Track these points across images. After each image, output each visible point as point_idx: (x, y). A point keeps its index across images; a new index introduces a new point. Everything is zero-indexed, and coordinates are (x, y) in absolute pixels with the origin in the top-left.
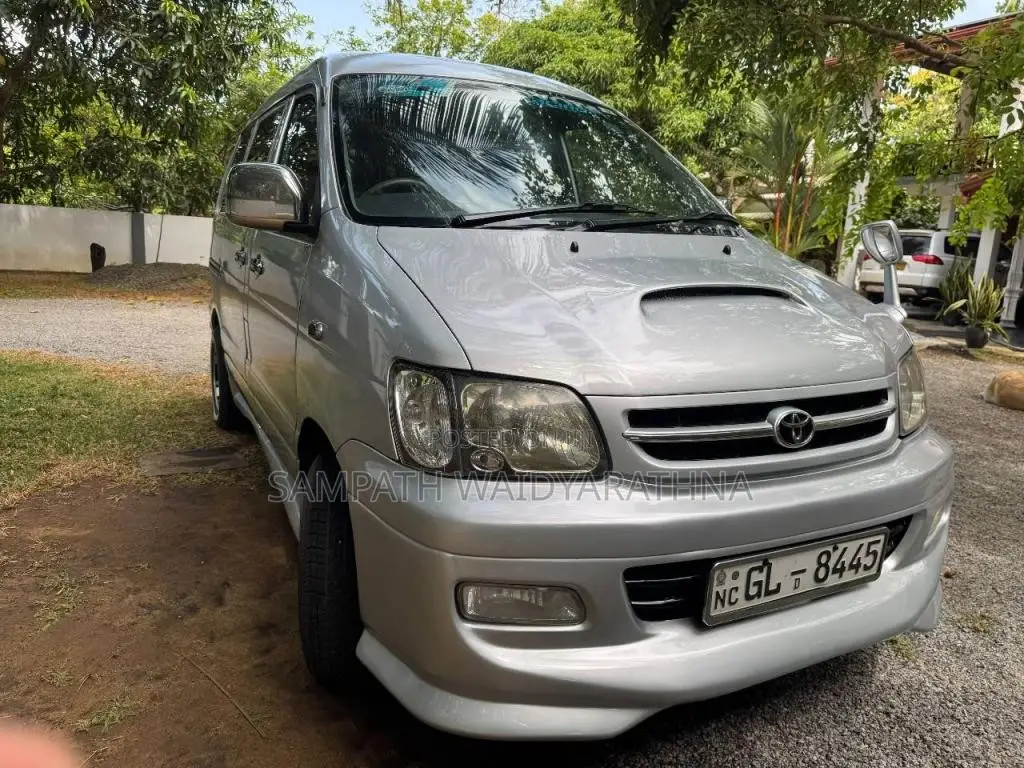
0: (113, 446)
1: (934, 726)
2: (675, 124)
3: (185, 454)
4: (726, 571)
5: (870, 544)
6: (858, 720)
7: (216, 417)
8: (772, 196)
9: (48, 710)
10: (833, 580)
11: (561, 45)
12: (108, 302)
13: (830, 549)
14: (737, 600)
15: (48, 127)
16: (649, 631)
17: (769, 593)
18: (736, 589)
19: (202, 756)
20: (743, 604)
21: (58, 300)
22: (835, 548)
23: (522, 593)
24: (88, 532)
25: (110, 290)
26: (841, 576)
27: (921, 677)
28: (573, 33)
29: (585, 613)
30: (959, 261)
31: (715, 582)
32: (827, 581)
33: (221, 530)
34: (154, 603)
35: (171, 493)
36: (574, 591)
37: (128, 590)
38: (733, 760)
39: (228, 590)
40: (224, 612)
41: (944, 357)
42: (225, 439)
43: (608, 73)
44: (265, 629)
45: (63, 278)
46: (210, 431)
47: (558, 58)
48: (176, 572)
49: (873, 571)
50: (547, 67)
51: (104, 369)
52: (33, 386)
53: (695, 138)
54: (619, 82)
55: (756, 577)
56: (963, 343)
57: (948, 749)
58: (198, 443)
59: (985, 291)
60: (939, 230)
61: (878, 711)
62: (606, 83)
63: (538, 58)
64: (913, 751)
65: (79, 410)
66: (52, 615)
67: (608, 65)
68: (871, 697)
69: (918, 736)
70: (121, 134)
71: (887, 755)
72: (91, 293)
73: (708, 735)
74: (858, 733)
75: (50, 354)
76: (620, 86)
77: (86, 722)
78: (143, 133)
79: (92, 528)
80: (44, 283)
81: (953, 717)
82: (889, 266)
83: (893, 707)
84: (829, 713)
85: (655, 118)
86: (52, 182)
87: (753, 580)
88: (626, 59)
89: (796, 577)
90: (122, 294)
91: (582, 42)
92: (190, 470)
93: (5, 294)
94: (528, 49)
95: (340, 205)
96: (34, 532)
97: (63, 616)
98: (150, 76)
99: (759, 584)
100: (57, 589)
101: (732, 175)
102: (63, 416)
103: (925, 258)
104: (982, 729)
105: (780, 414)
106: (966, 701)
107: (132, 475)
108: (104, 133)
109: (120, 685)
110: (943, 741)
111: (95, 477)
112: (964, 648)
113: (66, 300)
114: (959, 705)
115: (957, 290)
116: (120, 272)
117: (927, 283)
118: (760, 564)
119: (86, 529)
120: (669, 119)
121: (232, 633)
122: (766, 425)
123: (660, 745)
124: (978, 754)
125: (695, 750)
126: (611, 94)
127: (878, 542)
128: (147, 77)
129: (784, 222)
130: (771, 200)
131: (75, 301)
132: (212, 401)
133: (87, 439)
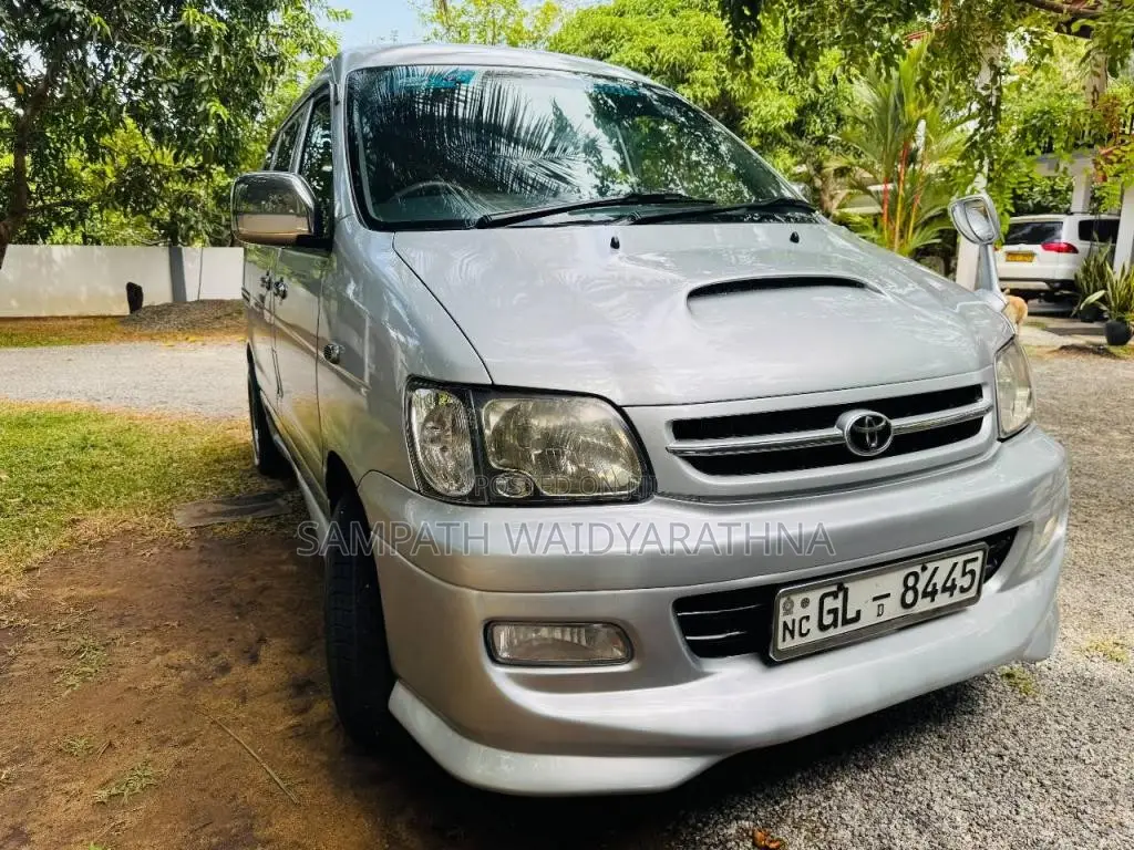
0: (145, 498)
1: (1055, 768)
2: (763, 113)
3: (222, 502)
4: (794, 598)
5: (966, 562)
6: (964, 766)
7: (257, 461)
8: (880, 187)
9: (65, 781)
10: (924, 605)
11: (628, 31)
12: (146, 344)
13: (917, 569)
14: (809, 630)
15: (74, 160)
16: (706, 670)
17: (846, 622)
18: (807, 618)
19: (228, 826)
20: (816, 635)
21: (93, 345)
22: (924, 569)
23: (563, 632)
24: (115, 590)
25: (148, 331)
26: (933, 600)
27: (1041, 714)
28: (643, 16)
29: (633, 650)
30: (1096, 248)
31: (781, 611)
32: (916, 607)
33: (260, 583)
34: (183, 663)
35: (207, 545)
36: (619, 627)
37: (156, 652)
38: (820, 813)
39: (264, 647)
40: (259, 670)
41: (1080, 357)
42: (266, 486)
43: (684, 59)
44: (300, 687)
45: (100, 323)
46: (251, 477)
47: (627, 45)
48: (208, 630)
49: (972, 593)
50: (615, 57)
51: (139, 415)
52: (63, 438)
53: (788, 128)
54: (697, 69)
55: (830, 603)
56: (1102, 340)
57: (1070, 793)
58: (238, 491)
59: (1126, 280)
60: (1072, 214)
61: (989, 754)
62: (683, 71)
63: (605, 48)
64: (1029, 797)
65: (110, 461)
66: (72, 680)
67: (684, 51)
68: (982, 738)
69: (1034, 780)
70: (153, 161)
71: (999, 803)
72: (128, 336)
73: (792, 787)
74: (965, 779)
75: (82, 403)
76: (699, 74)
77: (105, 793)
78: (176, 159)
79: (120, 586)
80: (79, 328)
81: (1076, 757)
82: (986, 246)
83: (1006, 748)
84: (932, 757)
85: (740, 107)
86: (82, 219)
87: (826, 609)
88: (704, 43)
89: (879, 602)
90: (161, 335)
91: (654, 28)
92: (228, 520)
93: (38, 343)
94: (593, 38)
95: (354, 212)
96: (58, 592)
97: (84, 681)
98: (176, 92)
99: (834, 611)
100: (79, 652)
101: (832, 165)
102: (93, 467)
103: (1054, 245)
104: (1110, 771)
105: (850, 419)
106: (1092, 739)
107: (164, 527)
108: (135, 162)
109: (144, 753)
110: (1064, 785)
111: (126, 532)
112: (1092, 680)
113: (103, 346)
114: (1084, 744)
115: (1095, 281)
116: (160, 312)
117: (1060, 276)
118: (834, 588)
119: (113, 587)
120: (756, 108)
121: (266, 693)
122: (834, 431)
123: (737, 799)
124: (1104, 798)
125: (777, 803)
126: (689, 84)
127: (975, 559)
128: (173, 93)
129: (892, 214)
130: (877, 192)
131: (112, 346)
132: (252, 444)
133: (118, 492)
